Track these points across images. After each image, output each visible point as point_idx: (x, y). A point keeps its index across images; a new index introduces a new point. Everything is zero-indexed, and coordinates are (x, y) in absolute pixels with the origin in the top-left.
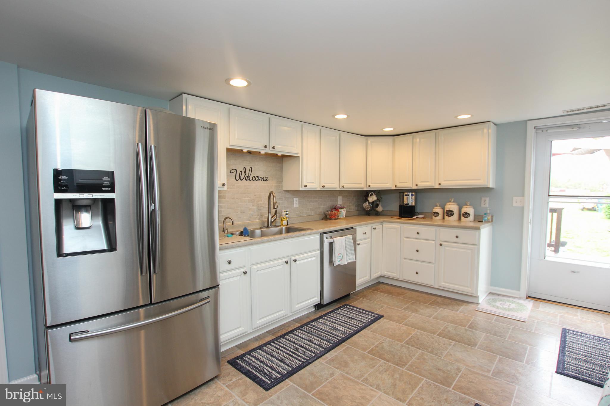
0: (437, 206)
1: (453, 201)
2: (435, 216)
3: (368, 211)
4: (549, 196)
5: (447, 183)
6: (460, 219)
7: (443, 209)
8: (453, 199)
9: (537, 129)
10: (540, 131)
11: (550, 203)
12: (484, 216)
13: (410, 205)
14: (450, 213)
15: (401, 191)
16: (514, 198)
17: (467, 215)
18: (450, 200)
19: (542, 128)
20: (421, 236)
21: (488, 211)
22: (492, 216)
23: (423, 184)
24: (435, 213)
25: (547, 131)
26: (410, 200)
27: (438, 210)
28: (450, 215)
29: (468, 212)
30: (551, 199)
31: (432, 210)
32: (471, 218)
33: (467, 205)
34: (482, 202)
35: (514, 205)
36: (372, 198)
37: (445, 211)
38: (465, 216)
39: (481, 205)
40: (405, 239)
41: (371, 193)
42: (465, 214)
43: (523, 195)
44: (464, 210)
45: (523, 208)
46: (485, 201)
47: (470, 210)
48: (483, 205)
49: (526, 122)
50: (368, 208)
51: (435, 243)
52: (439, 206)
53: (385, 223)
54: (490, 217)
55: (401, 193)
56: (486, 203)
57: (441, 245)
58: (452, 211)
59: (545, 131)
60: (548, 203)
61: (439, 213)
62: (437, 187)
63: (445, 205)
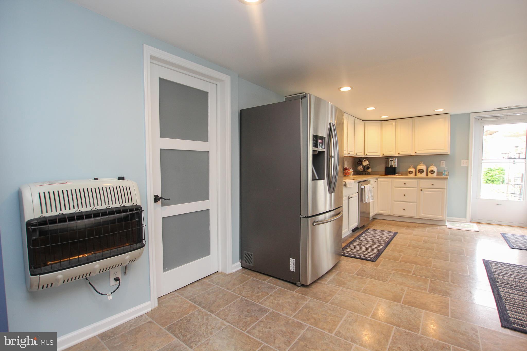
0: (411, 167)
1: (422, 163)
2: (410, 174)
3: (361, 172)
4: (482, 159)
5: (420, 152)
6: (427, 175)
7: (415, 169)
8: (422, 162)
9: (475, 118)
10: (477, 120)
11: (483, 163)
12: (443, 172)
13: (394, 167)
14: (421, 171)
15: (387, 158)
16: (462, 161)
17: (432, 172)
18: (421, 163)
19: (478, 118)
20: (407, 185)
21: (446, 170)
22: (448, 173)
23: (403, 153)
24: (410, 171)
25: (481, 119)
26: (394, 163)
27: (412, 169)
28: (421, 173)
29: (434, 170)
30: (484, 161)
31: (407, 170)
32: (435, 174)
33: (432, 166)
34: (441, 164)
35: (462, 165)
36: (365, 163)
37: (417, 170)
38: (431, 172)
39: (440, 166)
40: (394, 188)
41: (364, 159)
42: (431, 171)
43: (467, 158)
44: (430, 169)
45: (467, 167)
46: (443, 163)
47: (435, 169)
48: (441, 166)
49: (469, 114)
50: (361, 170)
51: (417, 189)
52: (412, 167)
53: (379, 178)
54: (447, 173)
55: (387, 159)
56: (444, 164)
57: (421, 190)
58: (423, 170)
59: (480, 120)
60: (482, 163)
61: (413, 171)
62: (413, 154)
63: (417, 166)
